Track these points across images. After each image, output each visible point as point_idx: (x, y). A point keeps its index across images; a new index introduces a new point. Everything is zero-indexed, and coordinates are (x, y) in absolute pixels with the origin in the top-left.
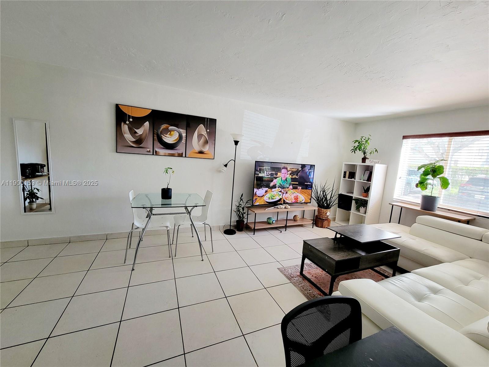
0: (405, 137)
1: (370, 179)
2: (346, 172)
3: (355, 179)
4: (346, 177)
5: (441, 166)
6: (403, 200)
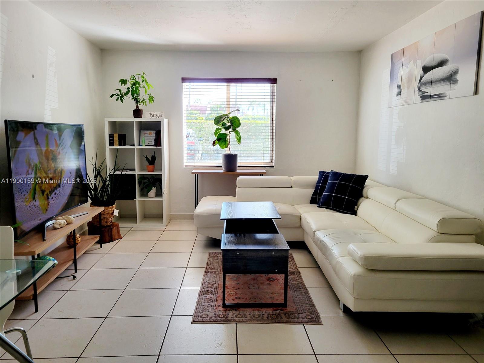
0: (184, 80)
1: (158, 141)
2: (113, 135)
3: (134, 145)
4: (114, 144)
5: (235, 117)
6: (195, 165)
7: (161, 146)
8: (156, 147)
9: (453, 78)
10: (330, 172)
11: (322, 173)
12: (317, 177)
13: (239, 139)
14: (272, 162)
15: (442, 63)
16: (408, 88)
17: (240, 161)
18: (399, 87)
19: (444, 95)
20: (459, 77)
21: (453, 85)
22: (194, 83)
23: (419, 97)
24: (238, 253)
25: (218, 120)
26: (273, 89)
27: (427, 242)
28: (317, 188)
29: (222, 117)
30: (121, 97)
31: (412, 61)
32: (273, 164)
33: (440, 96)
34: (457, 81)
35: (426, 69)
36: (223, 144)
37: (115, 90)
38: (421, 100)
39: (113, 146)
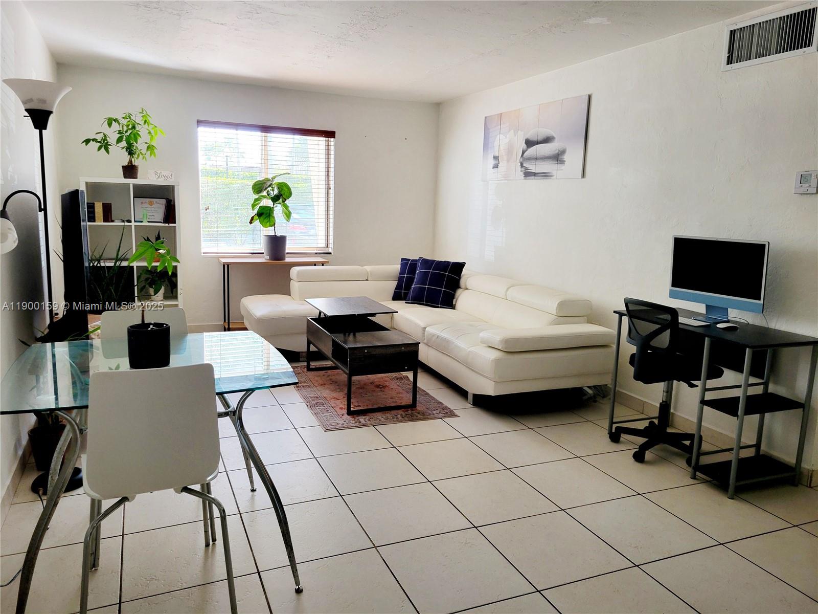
1: (170, 215)
2: (94, 204)
3: (129, 221)
4: (96, 218)
5: (282, 183)
6: (219, 251)
7: (175, 223)
8: (167, 225)
9: (560, 157)
10: (417, 259)
11: (405, 262)
12: (398, 267)
13: (288, 215)
14: (327, 247)
15: (547, 140)
16: (508, 161)
17: (289, 247)
18: (496, 158)
19: (550, 175)
20: (566, 157)
21: (559, 165)
22: (215, 128)
23: (522, 173)
24: (366, 351)
25: (259, 187)
26: (328, 145)
27: (548, 325)
28: (400, 280)
29: (264, 183)
30: (105, 145)
31: (512, 131)
32: (330, 250)
33: (546, 175)
34: (565, 161)
35: (530, 143)
36: (266, 221)
37: (97, 134)
38: (524, 177)
39: (94, 221)
